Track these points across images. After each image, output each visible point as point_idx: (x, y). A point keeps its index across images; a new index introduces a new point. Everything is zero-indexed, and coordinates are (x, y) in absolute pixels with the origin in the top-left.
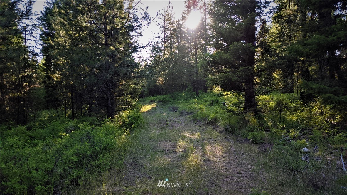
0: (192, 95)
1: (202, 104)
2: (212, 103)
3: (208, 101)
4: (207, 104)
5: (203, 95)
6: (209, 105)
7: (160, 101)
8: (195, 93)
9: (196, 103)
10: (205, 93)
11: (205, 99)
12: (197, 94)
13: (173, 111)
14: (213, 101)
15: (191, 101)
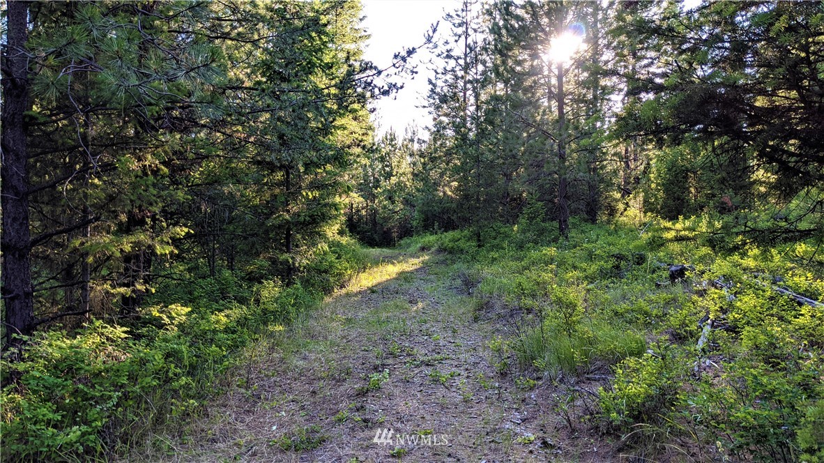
0: (542, 232)
1: (575, 268)
2: (617, 268)
3: (600, 258)
4: (593, 268)
5: (583, 232)
6: (603, 274)
7: (442, 250)
8: (556, 224)
9: (552, 261)
10: (589, 226)
11: (587, 249)
12: (561, 230)
13: (461, 292)
14: (620, 257)
15: (534, 254)
